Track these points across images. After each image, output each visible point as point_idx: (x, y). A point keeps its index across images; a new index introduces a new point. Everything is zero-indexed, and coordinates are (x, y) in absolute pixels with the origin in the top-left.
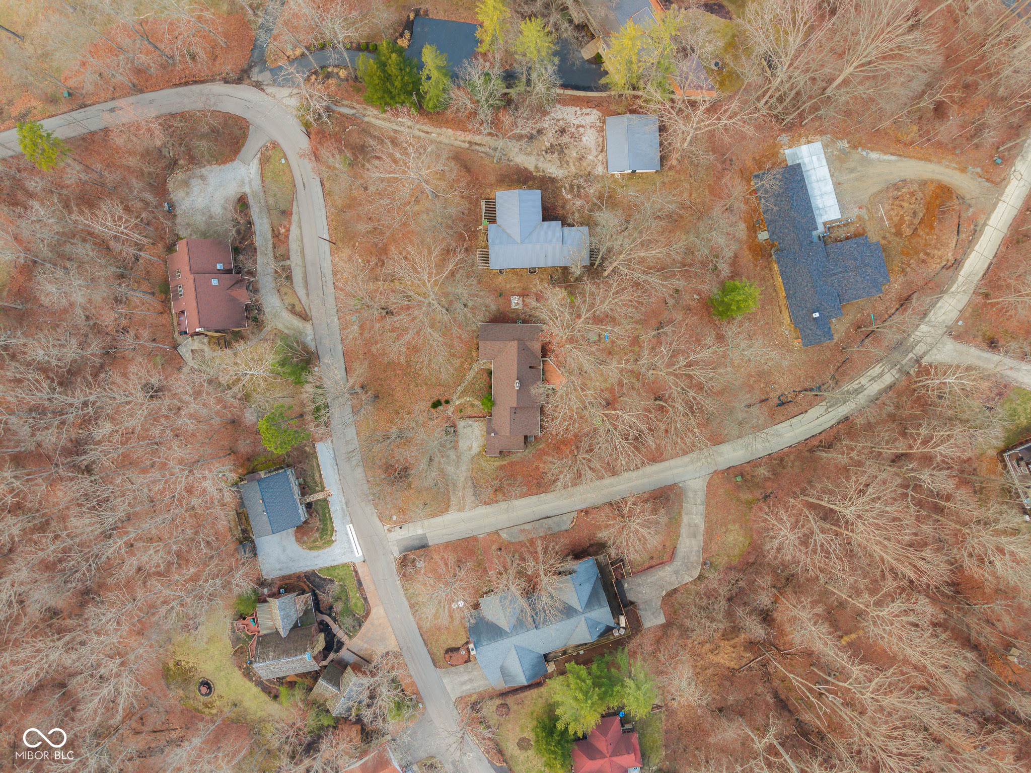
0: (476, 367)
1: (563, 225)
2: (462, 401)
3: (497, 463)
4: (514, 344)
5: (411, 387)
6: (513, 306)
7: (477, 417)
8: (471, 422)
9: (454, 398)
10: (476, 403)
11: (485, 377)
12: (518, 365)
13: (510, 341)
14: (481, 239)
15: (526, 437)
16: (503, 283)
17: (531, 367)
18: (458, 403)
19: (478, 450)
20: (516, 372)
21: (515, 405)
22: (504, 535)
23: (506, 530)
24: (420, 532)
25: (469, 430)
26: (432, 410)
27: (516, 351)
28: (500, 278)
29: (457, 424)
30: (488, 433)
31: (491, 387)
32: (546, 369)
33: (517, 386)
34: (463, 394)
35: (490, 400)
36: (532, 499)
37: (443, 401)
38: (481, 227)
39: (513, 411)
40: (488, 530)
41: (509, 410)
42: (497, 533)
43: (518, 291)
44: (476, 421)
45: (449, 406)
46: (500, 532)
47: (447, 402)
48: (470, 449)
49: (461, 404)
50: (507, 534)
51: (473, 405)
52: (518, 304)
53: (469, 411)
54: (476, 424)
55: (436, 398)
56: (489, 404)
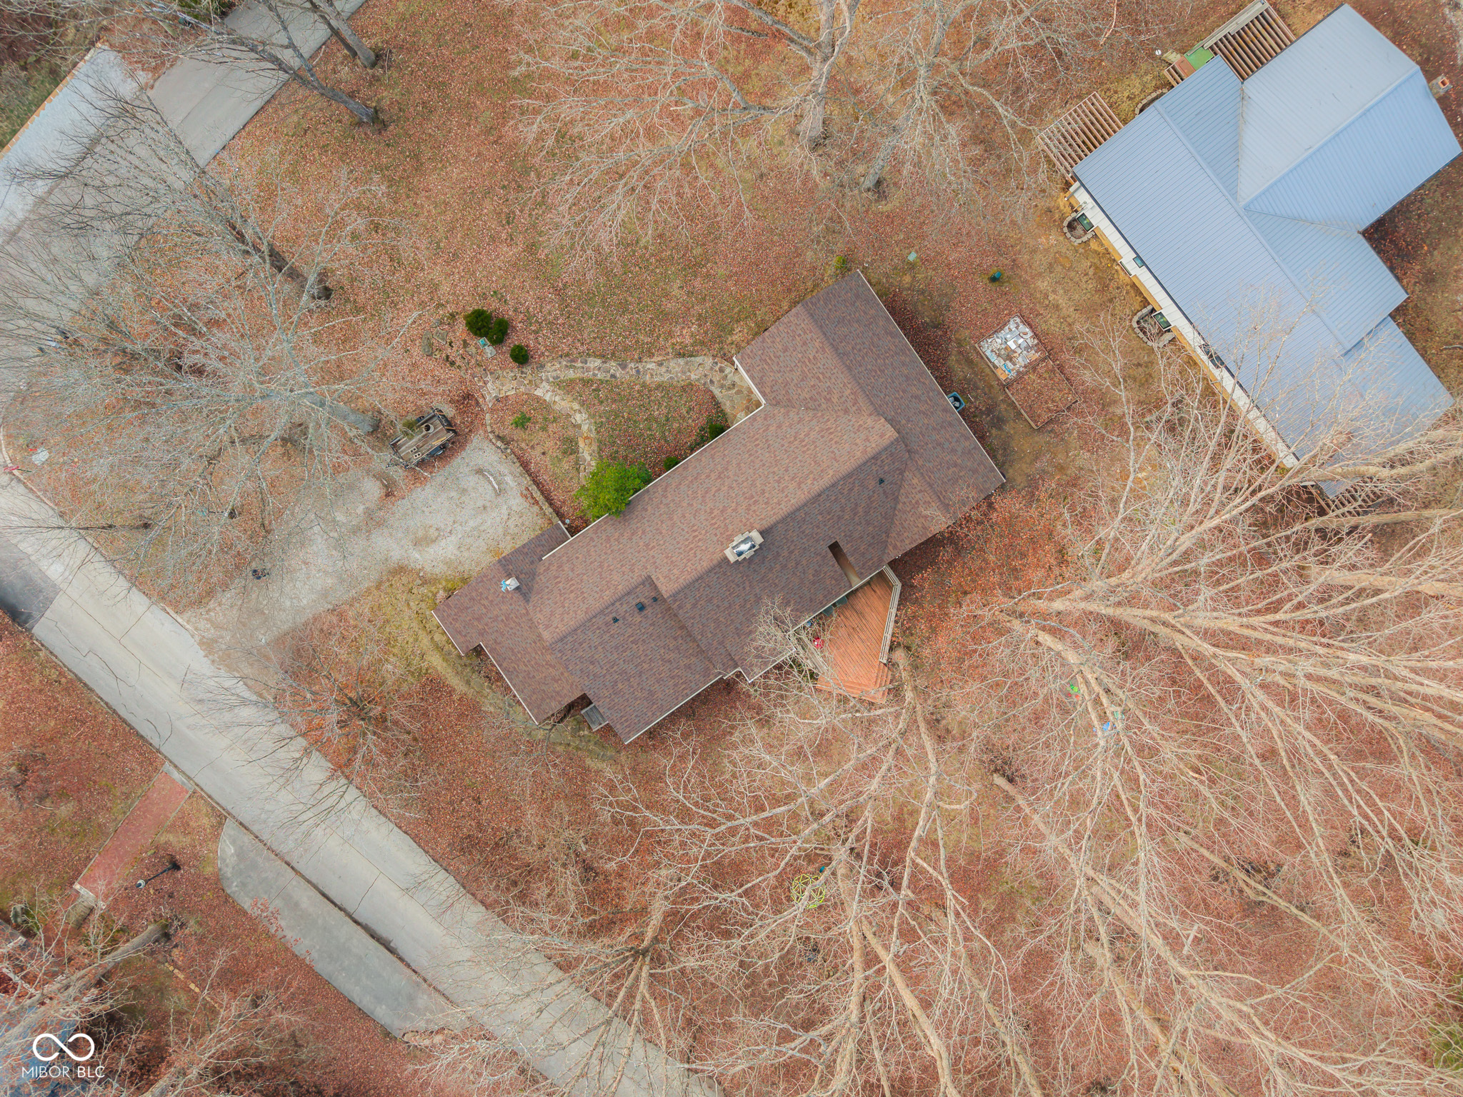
0: (701, 369)
1: (1399, 314)
2: (562, 403)
3: (436, 662)
4: (879, 434)
5: (488, 206)
6: (990, 348)
7: (541, 489)
8: (513, 480)
9: (553, 369)
10: (587, 453)
11: (696, 421)
12: (816, 498)
13: (878, 411)
14: (1134, 85)
15: (584, 701)
16: (1041, 261)
17: (835, 548)
18: (544, 392)
19: (440, 569)
20: (785, 509)
21: (666, 588)
22: (227, 849)
23: (247, 839)
24: (55, 571)
25: (482, 491)
26: (461, 327)
27: (859, 456)
28: (1053, 239)
29: (476, 440)
30: (507, 565)
31: (671, 463)
32: (861, 602)
33: (740, 547)
34: (583, 389)
35: (622, 490)
36: (412, 860)
37: (514, 340)
38: (1173, 57)
39: (644, 596)
40: (209, 782)
41: (635, 578)
42: (221, 816)
43: (1051, 323)
44: (527, 496)
45: (512, 371)
46: (229, 828)
47: (521, 357)
48: (421, 542)
49: (544, 406)
50: (240, 854)
51: (570, 447)
52: (1009, 357)
53: (543, 450)
54: (516, 502)
55: (508, 312)
56: (607, 497)
